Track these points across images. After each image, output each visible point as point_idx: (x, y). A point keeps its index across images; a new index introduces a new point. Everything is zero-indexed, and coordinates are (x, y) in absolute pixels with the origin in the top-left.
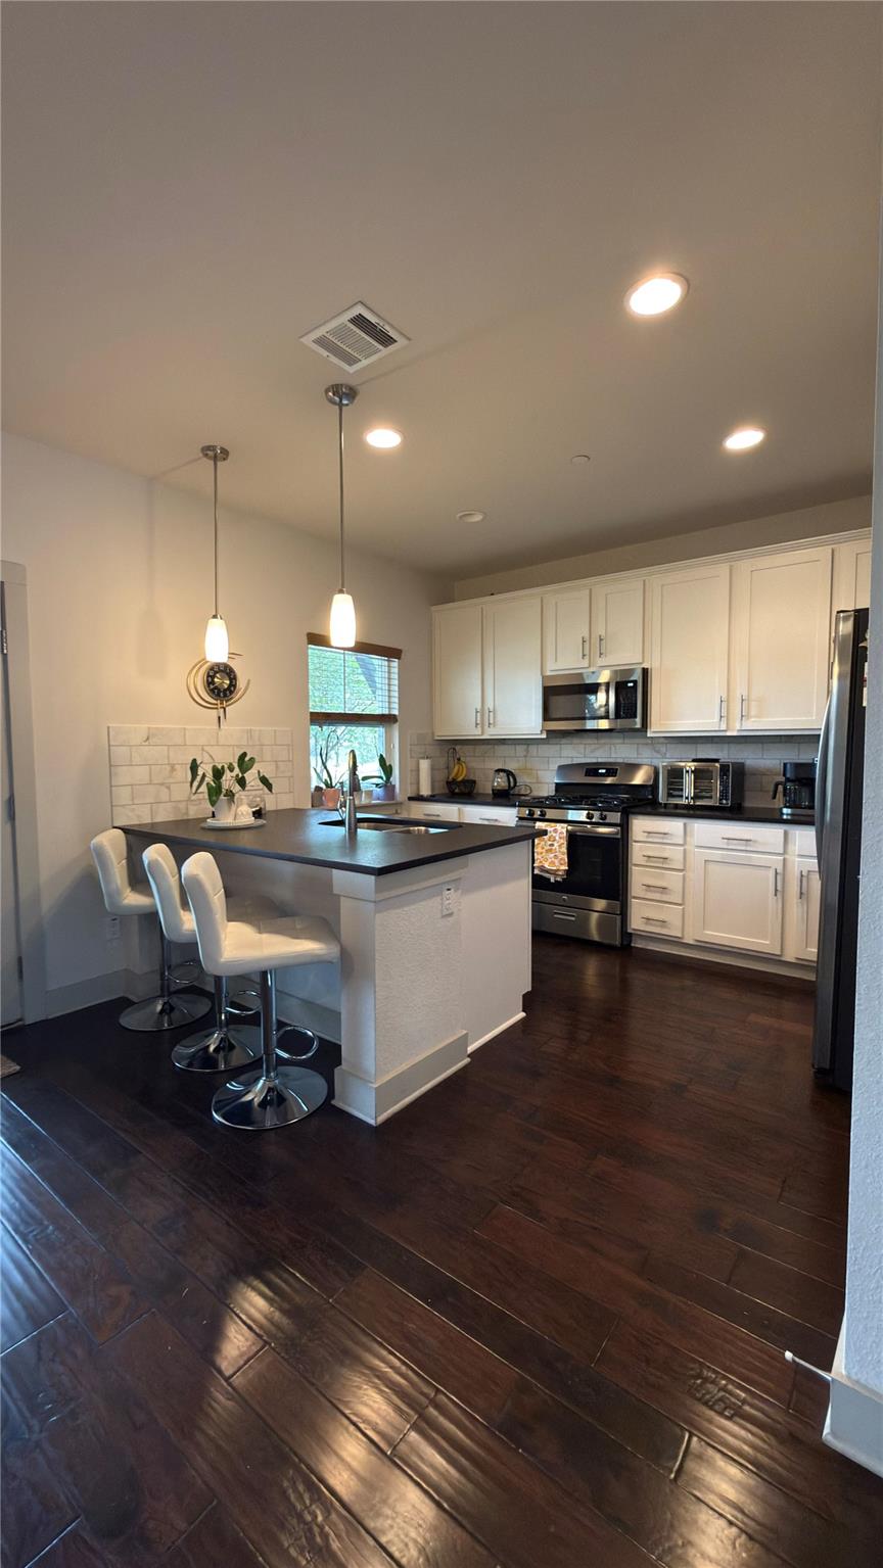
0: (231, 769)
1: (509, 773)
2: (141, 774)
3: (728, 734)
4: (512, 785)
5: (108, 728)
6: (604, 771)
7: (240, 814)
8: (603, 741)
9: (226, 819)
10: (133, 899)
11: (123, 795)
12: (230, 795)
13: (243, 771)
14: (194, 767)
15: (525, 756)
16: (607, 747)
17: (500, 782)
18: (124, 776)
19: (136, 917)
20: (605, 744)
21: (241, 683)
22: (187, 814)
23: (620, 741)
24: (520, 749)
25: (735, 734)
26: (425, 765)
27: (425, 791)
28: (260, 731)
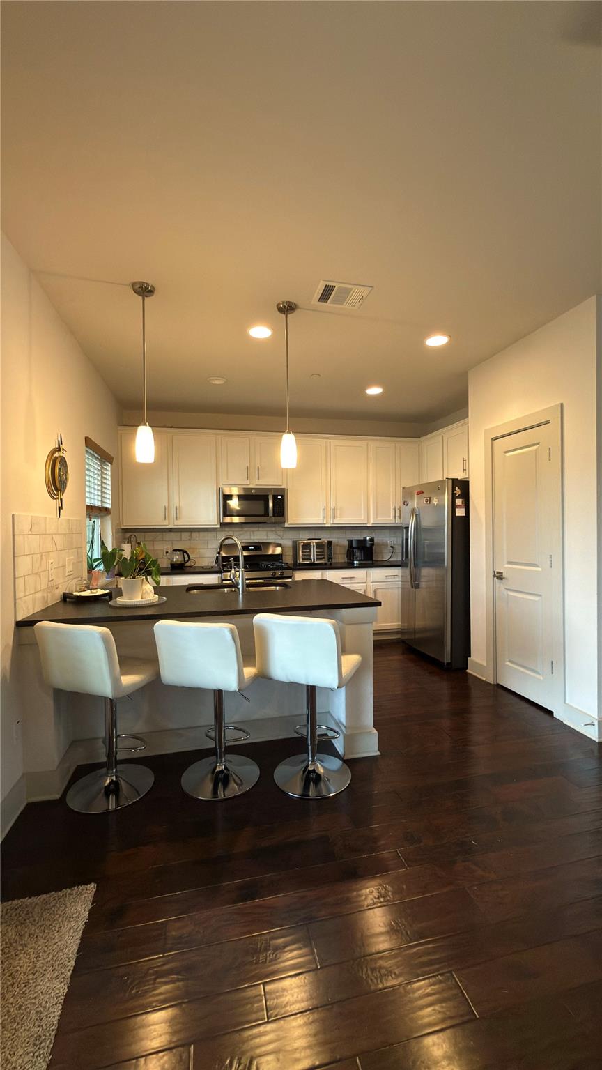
1: (184, 552)
3: (327, 526)
4: (187, 559)
5: (13, 515)
6: (253, 547)
8: (246, 529)
11: (21, 586)
15: (190, 540)
16: (248, 533)
17: (177, 558)
18: (22, 566)
20: (246, 531)
23: (257, 529)
24: (185, 535)
25: (329, 526)
28: (72, 521)
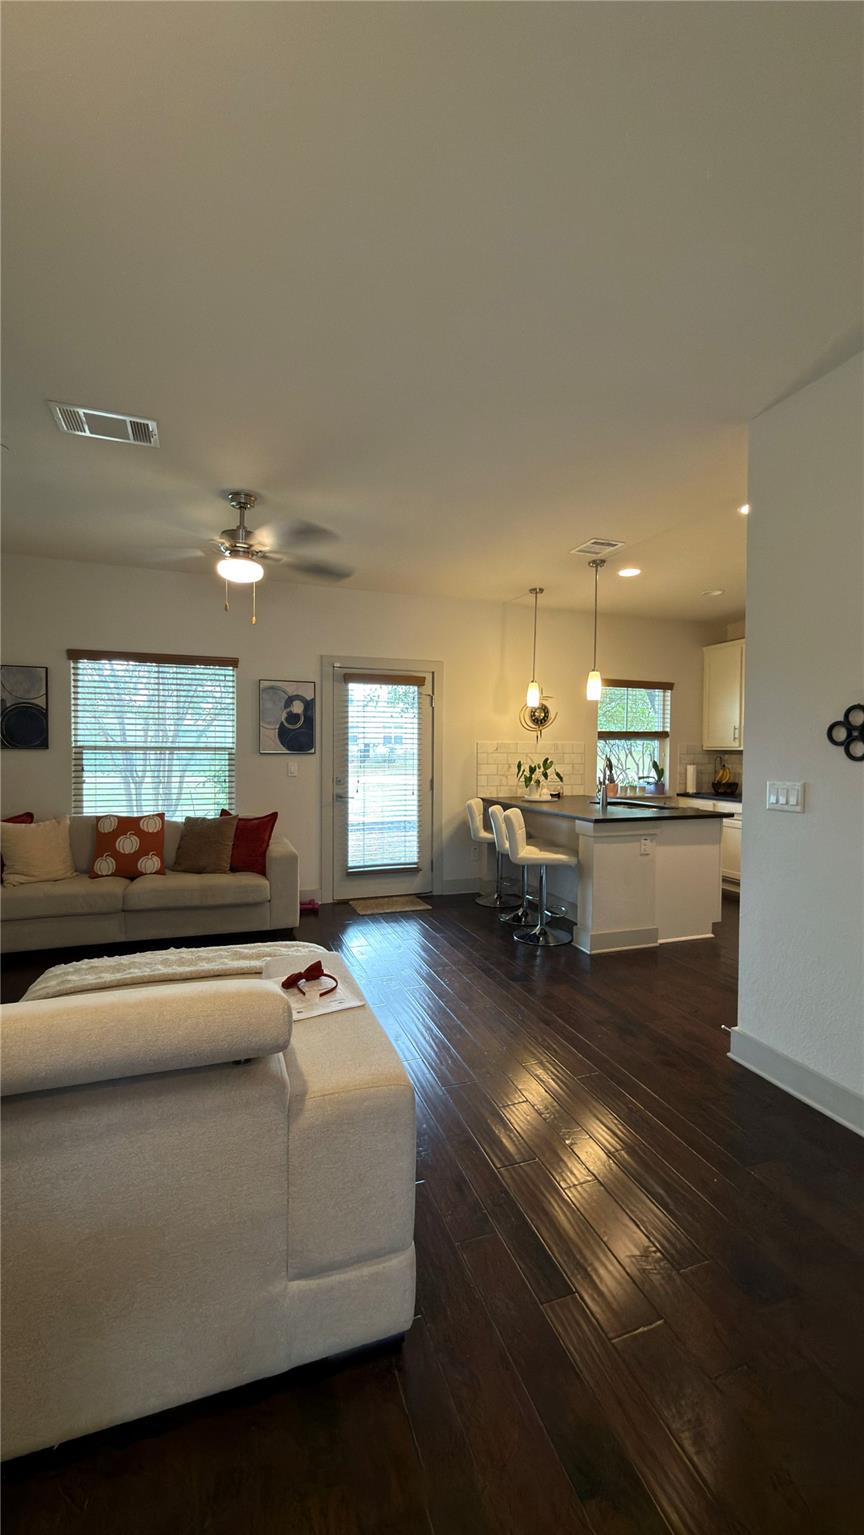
0: (539, 768)
2: (493, 769)
5: (477, 742)
7: (544, 794)
9: (536, 797)
10: (484, 834)
11: (483, 780)
12: (538, 782)
13: (546, 769)
14: (519, 766)
18: (485, 770)
19: (486, 846)
21: (552, 715)
22: (516, 793)
26: (691, 769)
27: (691, 789)
28: (563, 745)
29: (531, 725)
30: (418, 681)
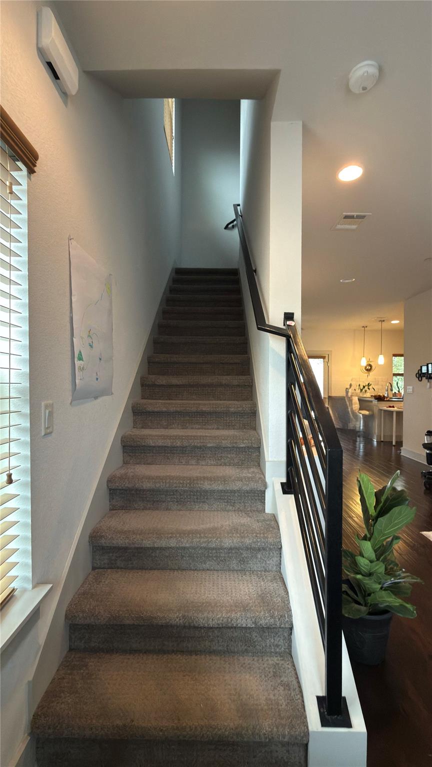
0: (366, 386)
7: (368, 395)
12: (366, 391)
13: (369, 386)
21: (373, 368)
28: (377, 378)
29: (365, 371)
30: (324, 358)
